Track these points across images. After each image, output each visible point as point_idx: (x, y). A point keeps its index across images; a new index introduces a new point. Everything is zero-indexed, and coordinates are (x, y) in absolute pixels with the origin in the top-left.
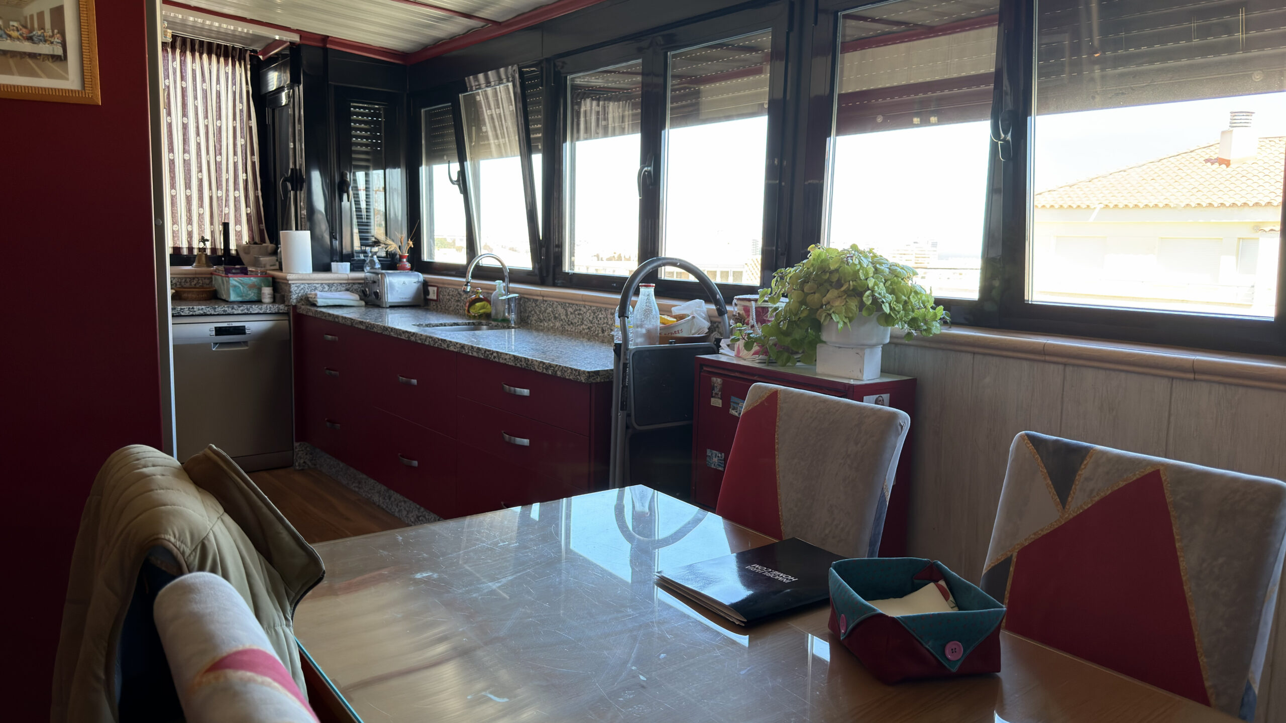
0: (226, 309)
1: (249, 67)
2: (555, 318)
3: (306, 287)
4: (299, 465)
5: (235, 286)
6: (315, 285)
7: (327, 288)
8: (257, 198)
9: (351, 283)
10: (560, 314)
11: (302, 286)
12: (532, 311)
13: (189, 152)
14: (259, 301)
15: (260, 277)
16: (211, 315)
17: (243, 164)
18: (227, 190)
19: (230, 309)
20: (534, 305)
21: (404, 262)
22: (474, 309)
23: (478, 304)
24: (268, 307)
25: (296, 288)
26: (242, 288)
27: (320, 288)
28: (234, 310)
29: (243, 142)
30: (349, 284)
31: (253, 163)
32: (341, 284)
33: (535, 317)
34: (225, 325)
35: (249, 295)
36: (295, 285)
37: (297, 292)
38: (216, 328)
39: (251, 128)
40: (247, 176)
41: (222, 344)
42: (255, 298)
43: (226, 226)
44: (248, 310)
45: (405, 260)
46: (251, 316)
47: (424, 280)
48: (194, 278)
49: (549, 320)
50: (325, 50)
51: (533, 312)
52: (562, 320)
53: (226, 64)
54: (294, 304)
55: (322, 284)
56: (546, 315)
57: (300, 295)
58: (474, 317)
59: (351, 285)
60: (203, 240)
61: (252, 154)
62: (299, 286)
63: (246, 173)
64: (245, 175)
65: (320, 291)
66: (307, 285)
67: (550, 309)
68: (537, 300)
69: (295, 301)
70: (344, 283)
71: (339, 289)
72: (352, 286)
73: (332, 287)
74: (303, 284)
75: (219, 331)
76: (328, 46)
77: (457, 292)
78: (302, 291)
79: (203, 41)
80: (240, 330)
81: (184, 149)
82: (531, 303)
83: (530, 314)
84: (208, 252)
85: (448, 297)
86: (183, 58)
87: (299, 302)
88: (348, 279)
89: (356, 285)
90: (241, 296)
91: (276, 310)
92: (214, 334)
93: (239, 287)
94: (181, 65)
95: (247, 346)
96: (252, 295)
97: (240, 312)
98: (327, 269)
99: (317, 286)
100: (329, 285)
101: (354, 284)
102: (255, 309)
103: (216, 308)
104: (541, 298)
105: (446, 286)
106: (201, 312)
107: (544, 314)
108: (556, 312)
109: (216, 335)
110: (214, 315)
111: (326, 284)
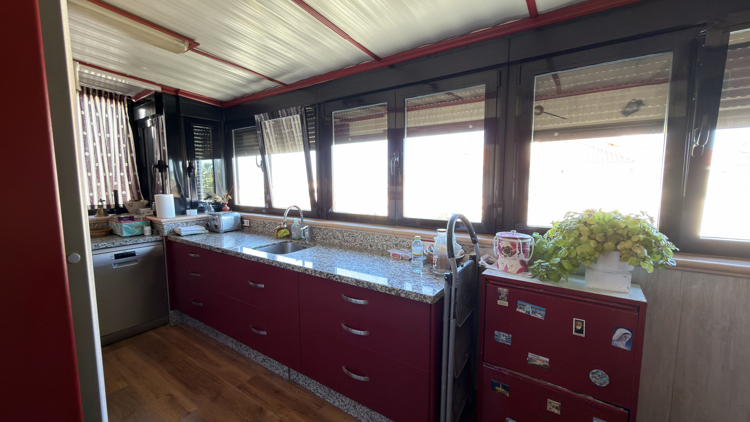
0: (122, 243)
1: (126, 105)
2: (335, 238)
3: (173, 225)
4: (173, 323)
5: (126, 228)
6: (178, 223)
7: (185, 224)
8: (135, 176)
9: (199, 220)
10: (338, 236)
11: (170, 225)
12: (317, 234)
13: (88, 151)
14: (142, 235)
15: (142, 221)
16: (111, 247)
17: (125, 158)
18: (116, 172)
19: (124, 243)
20: (318, 230)
21: (226, 207)
22: (280, 233)
23: (282, 231)
24: (150, 238)
25: (167, 226)
26: (131, 228)
27: (181, 225)
28: (127, 243)
29: (125, 146)
30: (198, 221)
31: (132, 158)
32: (193, 221)
33: (320, 237)
34: (122, 252)
35: (136, 232)
36: (166, 225)
37: (168, 228)
38: (115, 255)
39: (129, 139)
40: (128, 164)
41: (120, 264)
42: (140, 233)
43: (116, 192)
44: (136, 241)
45: (226, 205)
46: (138, 245)
47: (241, 216)
48: (96, 223)
49: (330, 239)
50: (177, 97)
51: (318, 235)
52: (340, 239)
53: (112, 103)
54: (166, 235)
55: (182, 222)
56: (328, 236)
57: (169, 230)
59: (198, 222)
60: (101, 201)
61: (131, 152)
62: (169, 225)
63: (128, 162)
64: (126, 164)
65: (181, 227)
66: (173, 224)
67: (331, 233)
68: (321, 228)
69: (166, 233)
70: (195, 221)
71: (192, 224)
72: (199, 222)
73: (188, 224)
74: (171, 224)
75: (117, 257)
76: (179, 95)
77: (263, 222)
78: (171, 227)
79: (95, 89)
80: (133, 254)
81: (85, 149)
82: (316, 230)
83: (316, 236)
84: (105, 207)
85: (257, 225)
86: (81, 98)
87: (169, 234)
88: (197, 219)
89: (201, 221)
90: (131, 233)
91: (155, 240)
92: (114, 258)
93: (129, 228)
94: (80, 102)
95: (137, 262)
96: (138, 232)
97: (131, 243)
98: (184, 213)
99: (179, 224)
100: (186, 223)
101: (200, 220)
102: (141, 240)
103: (114, 243)
104: (325, 227)
105: (256, 219)
106: (104, 246)
107: (326, 236)
108: (335, 235)
109: (116, 258)
110: (113, 247)
111: (184, 222)
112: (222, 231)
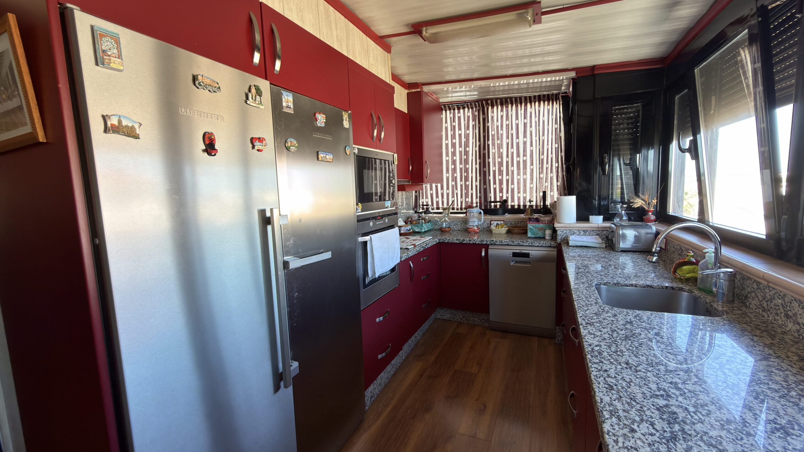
0: (520, 242)
1: (561, 102)
2: (787, 316)
3: (568, 232)
4: (558, 340)
5: (531, 229)
6: (574, 231)
7: (582, 233)
8: (563, 176)
9: (601, 230)
10: (795, 314)
11: (565, 231)
12: (752, 292)
13: (526, 156)
14: (544, 238)
15: (546, 223)
16: (511, 245)
17: (556, 158)
18: (547, 173)
19: (522, 243)
20: (755, 286)
21: (650, 215)
22: (681, 271)
23: (685, 268)
24: (544, 243)
25: (561, 233)
26: (535, 230)
27: (578, 232)
28: (524, 243)
29: (557, 146)
30: (599, 231)
31: (562, 157)
32: (593, 230)
33: (756, 302)
34: (518, 251)
35: (539, 234)
36: (560, 231)
37: (562, 235)
38: (513, 252)
39: (561, 137)
40: (558, 165)
41: (516, 262)
42: (542, 236)
43: (544, 193)
44: (532, 244)
45: (650, 213)
46: (533, 247)
47: (656, 232)
48: (522, 221)
49: (777, 314)
50: (594, 75)
51: (753, 294)
52: (798, 324)
53: (548, 105)
54: (559, 242)
55: (579, 230)
56: (772, 305)
57: (563, 236)
58: (681, 280)
59: (600, 232)
60: (530, 201)
61: (561, 152)
62: (563, 231)
63: (558, 163)
64: (557, 164)
65: (577, 235)
66: (568, 231)
67: (780, 301)
68: (760, 283)
69: (560, 240)
70: (596, 230)
71: (591, 234)
72: (602, 232)
73: (586, 233)
74: (565, 230)
75: (515, 255)
76: (595, 72)
77: (679, 247)
78: (565, 234)
79: (531, 96)
80: (528, 256)
81: (524, 154)
82: (751, 283)
83: (749, 295)
84: (534, 207)
85: (673, 249)
86: (526, 107)
87: (563, 241)
88: (598, 228)
89: (605, 232)
90: (534, 235)
91: (549, 245)
92: (512, 256)
93: (533, 229)
94: (524, 111)
95: (531, 264)
96: (540, 234)
97: (527, 245)
98: (587, 220)
99: (575, 231)
100: (584, 231)
101: (603, 231)
102: (542, 242)
103: (514, 242)
104: (766, 283)
105: (674, 241)
106: (506, 243)
107: (769, 303)
108: (788, 308)
109: (513, 256)
110: (513, 245)
111: (582, 230)
112: (618, 249)
